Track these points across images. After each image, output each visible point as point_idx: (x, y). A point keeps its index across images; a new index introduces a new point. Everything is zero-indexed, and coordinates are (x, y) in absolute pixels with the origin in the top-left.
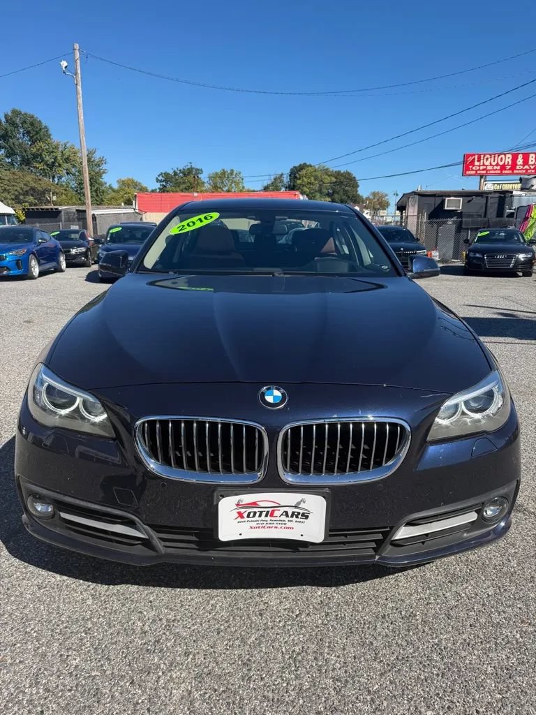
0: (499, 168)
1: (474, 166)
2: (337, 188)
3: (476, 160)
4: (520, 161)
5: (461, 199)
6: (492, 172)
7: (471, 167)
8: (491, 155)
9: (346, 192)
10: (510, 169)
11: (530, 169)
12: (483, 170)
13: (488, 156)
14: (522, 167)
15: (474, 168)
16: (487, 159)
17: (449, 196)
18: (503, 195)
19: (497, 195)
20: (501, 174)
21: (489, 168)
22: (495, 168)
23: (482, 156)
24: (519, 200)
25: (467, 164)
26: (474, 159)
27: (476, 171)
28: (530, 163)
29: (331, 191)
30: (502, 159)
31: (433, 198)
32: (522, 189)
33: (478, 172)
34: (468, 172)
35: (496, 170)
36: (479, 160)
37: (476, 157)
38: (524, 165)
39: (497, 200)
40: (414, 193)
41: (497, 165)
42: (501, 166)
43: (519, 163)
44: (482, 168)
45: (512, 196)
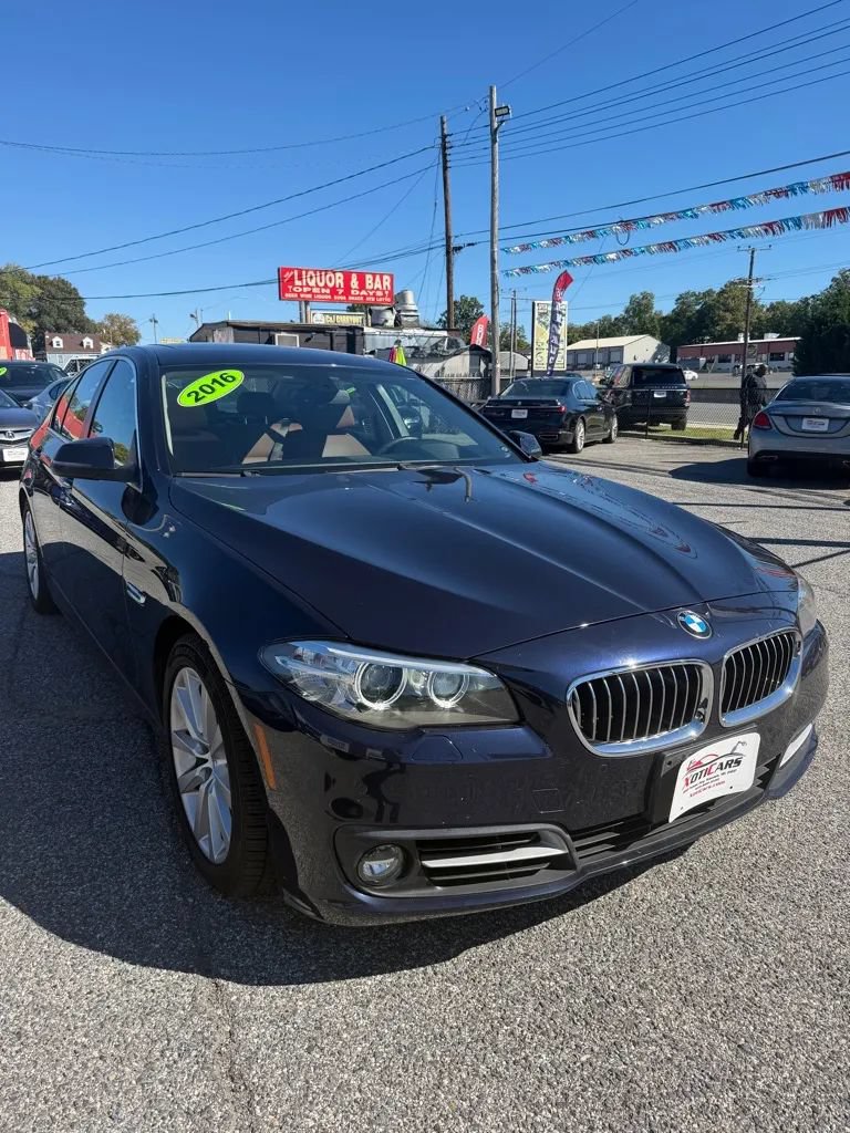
0: (328, 291)
1: (294, 286)
2: (46, 305)
3: (296, 278)
4: (354, 283)
5: (297, 336)
6: (319, 296)
7: (290, 287)
8: (315, 272)
9: (63, 313)
10: (343, 294)
11: (369, 296)
12: (308, 293)
13: (311, 273)
14: (358, 293)
15: (295, 289)
16: (311, 277)
17: (279, 331)
18: (351, 333)
19: (345, 332)
20: (332, 301)
21: (315, 290)
22: (323, 291)
23: (304, 273)
24: (373, 340)
25: (285, 283)
26: (293, 276)
27: (299, 294)
28: (368, 287)
29: (34, 310)
30: (330, 279)
31: (256, 333)
32: (373, 325)
33: (302, 296)
34: (287, 295)
35: (325, 294)
36: (300, 278)
37: (296, 273)
38: (360, 290)
39: (344, 340)
40: (228, 324)
41: (326, 286)
42: (331, 289)
43: (353, 286)
44: (305, 289)
45: (363, 334)
